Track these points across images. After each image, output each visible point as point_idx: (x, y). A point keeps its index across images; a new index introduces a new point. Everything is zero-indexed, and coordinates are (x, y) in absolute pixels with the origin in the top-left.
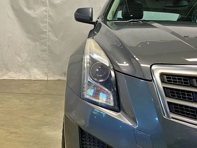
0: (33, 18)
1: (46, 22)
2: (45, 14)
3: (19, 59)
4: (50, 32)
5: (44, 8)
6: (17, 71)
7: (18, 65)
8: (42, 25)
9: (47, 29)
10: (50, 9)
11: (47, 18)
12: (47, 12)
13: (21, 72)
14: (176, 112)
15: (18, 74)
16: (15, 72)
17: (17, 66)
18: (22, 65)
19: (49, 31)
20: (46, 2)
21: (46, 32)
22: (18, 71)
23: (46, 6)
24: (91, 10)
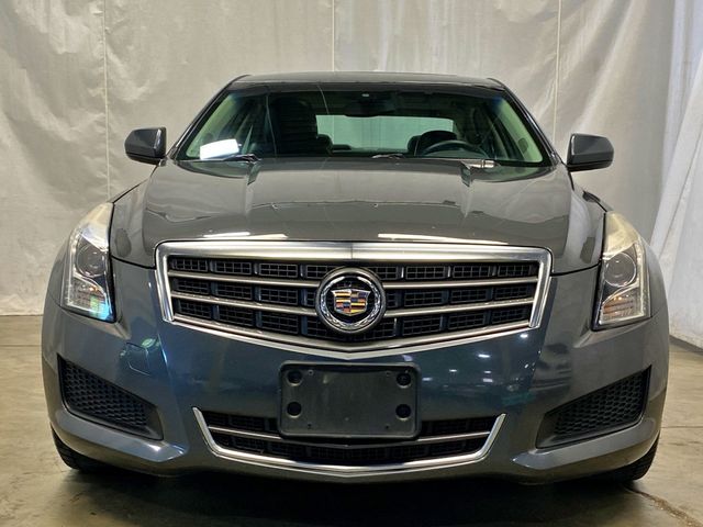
0: (67, 145)
1: (102, 154)
2: (100, 130)
3: (32, 258)
4: (115, 181)
5: (97, 116)
6: (27, 291)
7: (30, 276)
8: (92, 163)
9: (105, 173)
10: (112, 117)
11: (105, 142)
12: (104, 126)
13: (37, 294)
14: (185, 312)
15: (30, 301)
16: (20, 295)
17: (27, 278)
18: (38, 274)
19: (113, 177)
20: (102, 100)
21: (105, 180)
22: (30, 290)
23: (103, 110)
24: (159, 131)
